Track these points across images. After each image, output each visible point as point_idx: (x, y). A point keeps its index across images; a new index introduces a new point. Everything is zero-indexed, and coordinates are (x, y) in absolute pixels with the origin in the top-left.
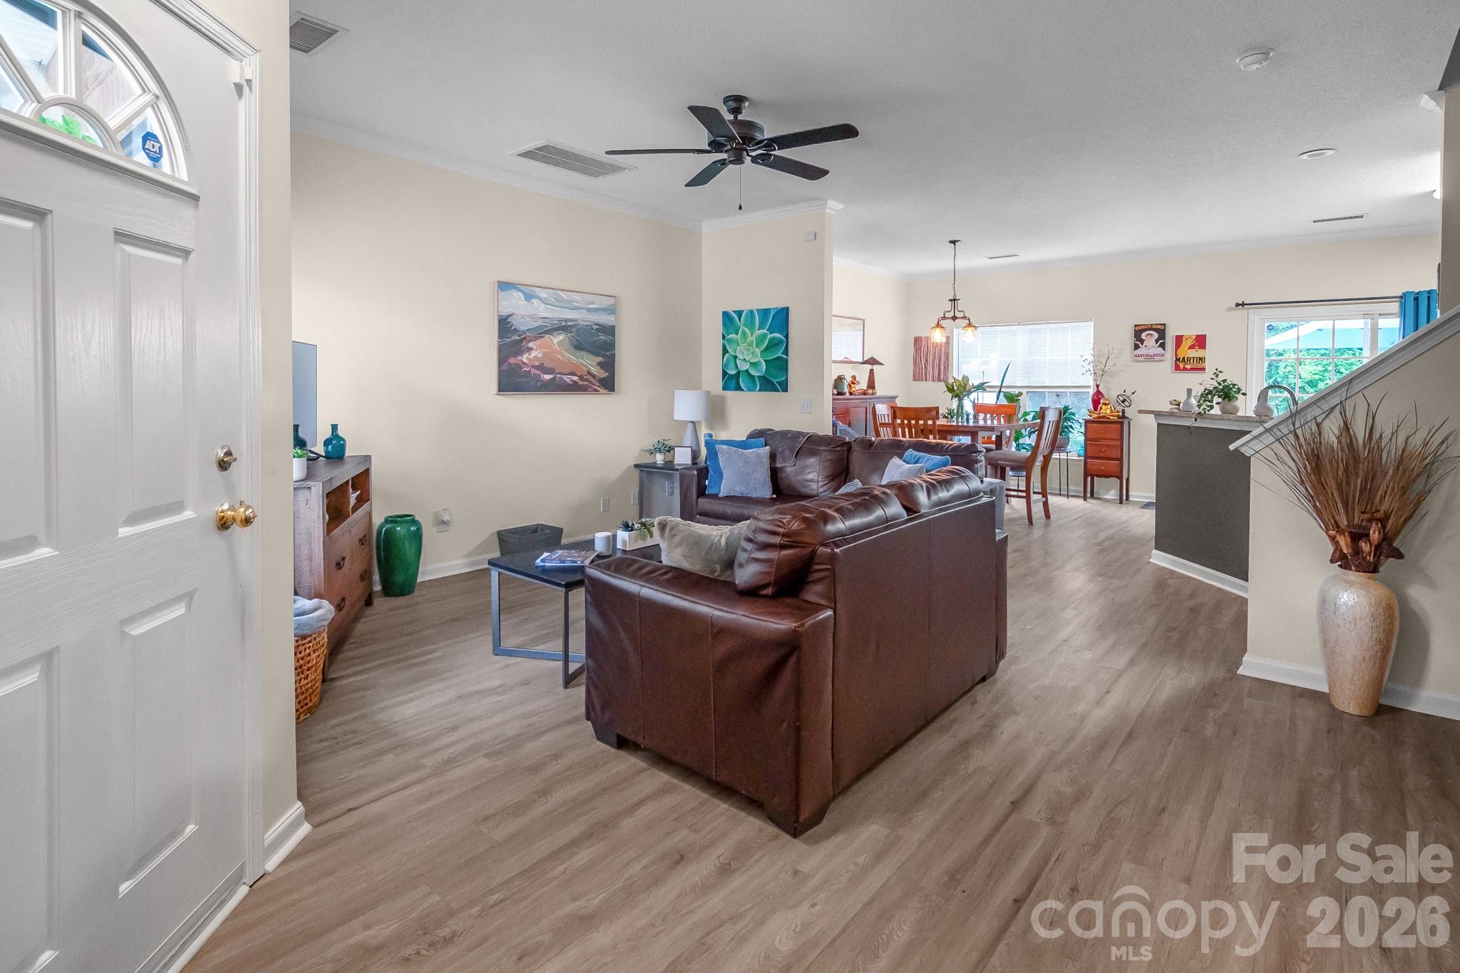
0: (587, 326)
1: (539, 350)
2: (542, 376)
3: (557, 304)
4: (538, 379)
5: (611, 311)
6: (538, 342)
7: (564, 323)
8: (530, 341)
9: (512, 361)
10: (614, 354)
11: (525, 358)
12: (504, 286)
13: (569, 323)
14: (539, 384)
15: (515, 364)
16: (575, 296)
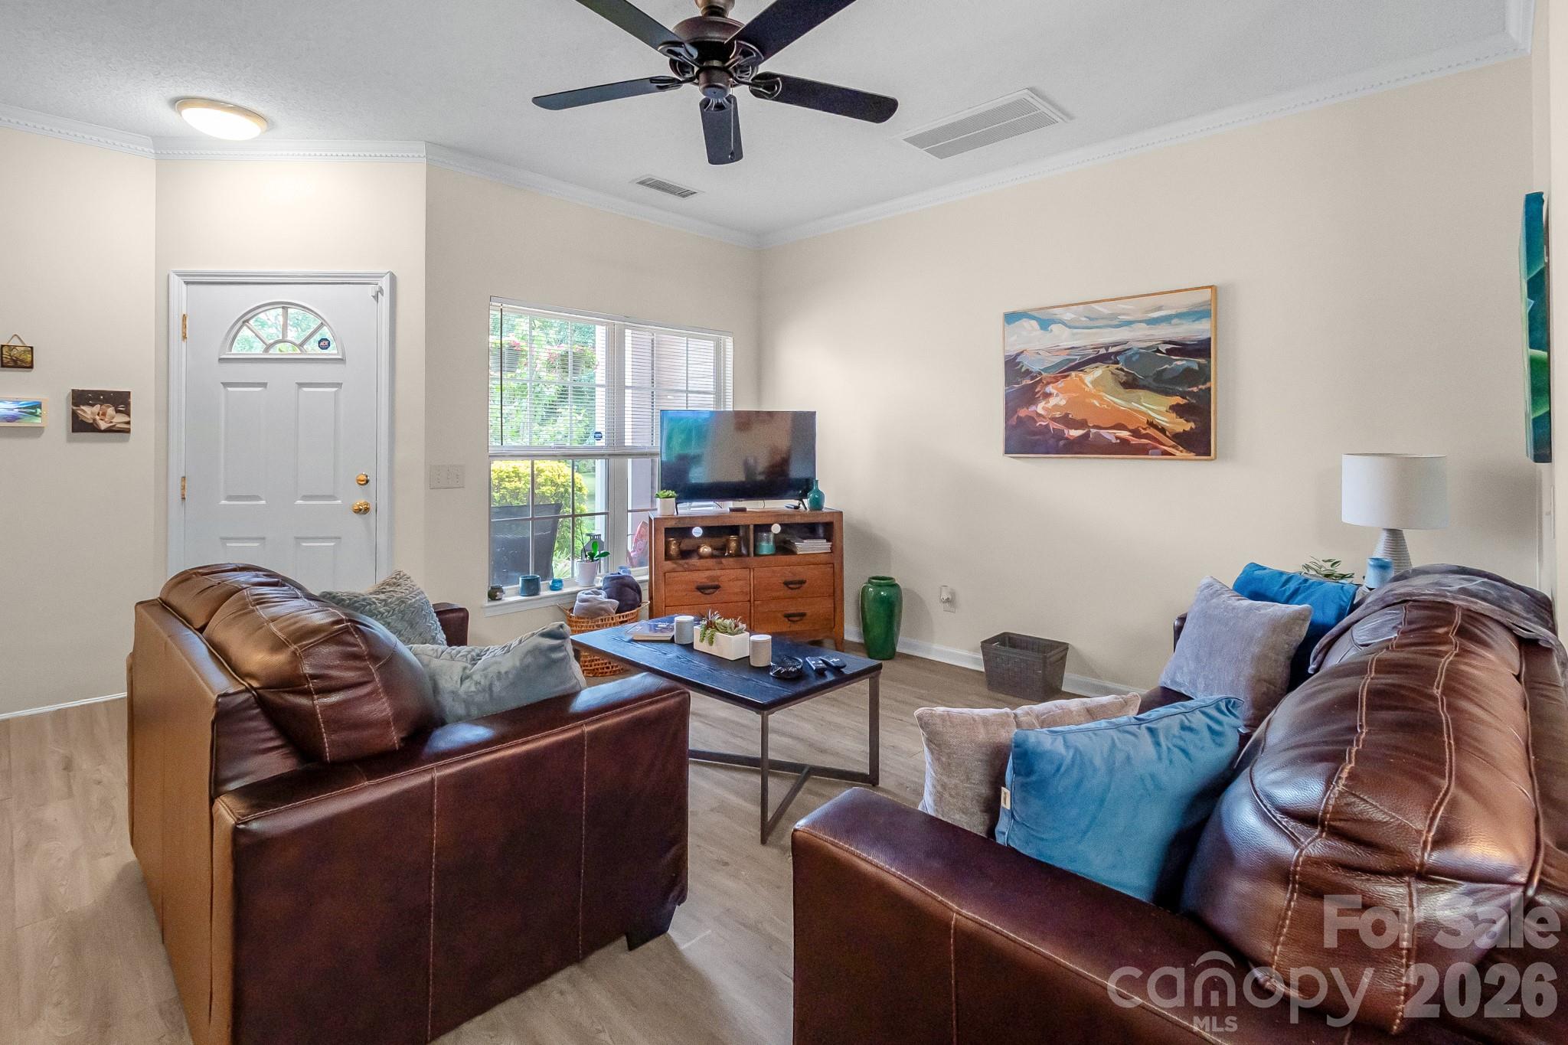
0: (1148, 348)
1: (1061, 396)
2: (1066, 431)
3: (1091, 324)
4: (1059, 436)
5: (1200, 313)
6: (1061, 384)
7: (1103, 351)
8: (1048, 383)
9: (1023, 413)
10: (1209, 389)
11: (1040, 408)
12: (1011, 318)
13: (1111, 350)
14: (1062, 443)
15: (1027, 416)
16: (1121, 306)
